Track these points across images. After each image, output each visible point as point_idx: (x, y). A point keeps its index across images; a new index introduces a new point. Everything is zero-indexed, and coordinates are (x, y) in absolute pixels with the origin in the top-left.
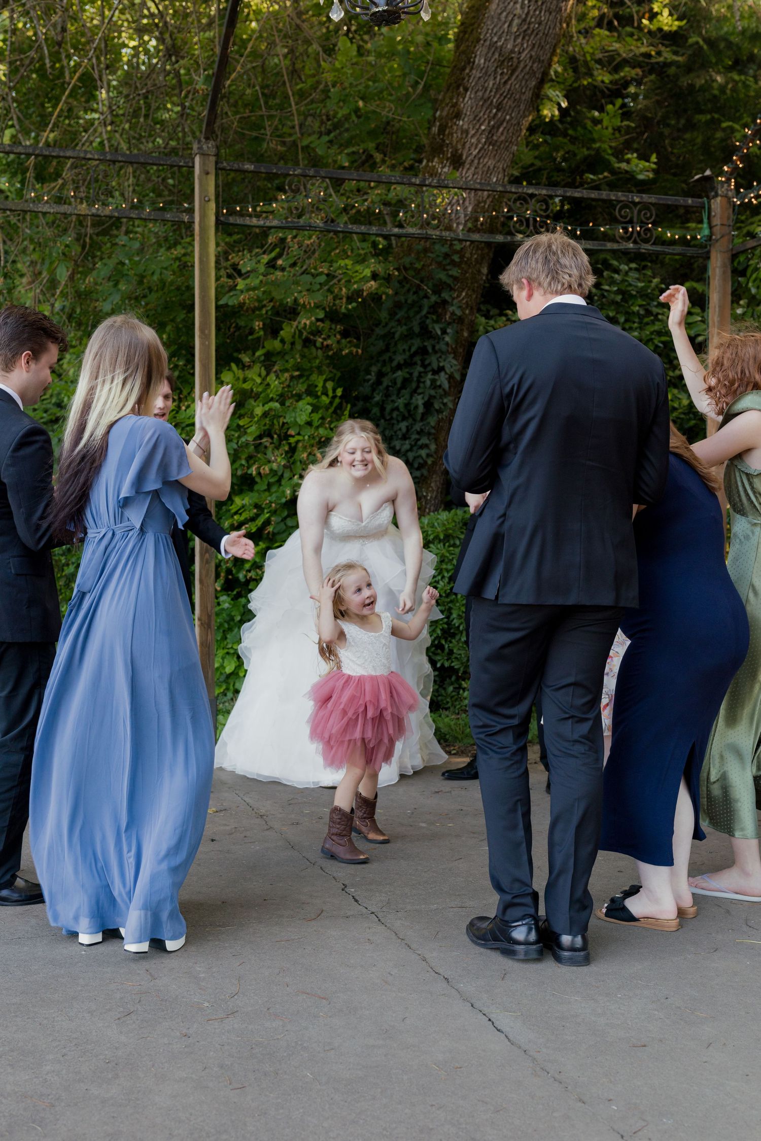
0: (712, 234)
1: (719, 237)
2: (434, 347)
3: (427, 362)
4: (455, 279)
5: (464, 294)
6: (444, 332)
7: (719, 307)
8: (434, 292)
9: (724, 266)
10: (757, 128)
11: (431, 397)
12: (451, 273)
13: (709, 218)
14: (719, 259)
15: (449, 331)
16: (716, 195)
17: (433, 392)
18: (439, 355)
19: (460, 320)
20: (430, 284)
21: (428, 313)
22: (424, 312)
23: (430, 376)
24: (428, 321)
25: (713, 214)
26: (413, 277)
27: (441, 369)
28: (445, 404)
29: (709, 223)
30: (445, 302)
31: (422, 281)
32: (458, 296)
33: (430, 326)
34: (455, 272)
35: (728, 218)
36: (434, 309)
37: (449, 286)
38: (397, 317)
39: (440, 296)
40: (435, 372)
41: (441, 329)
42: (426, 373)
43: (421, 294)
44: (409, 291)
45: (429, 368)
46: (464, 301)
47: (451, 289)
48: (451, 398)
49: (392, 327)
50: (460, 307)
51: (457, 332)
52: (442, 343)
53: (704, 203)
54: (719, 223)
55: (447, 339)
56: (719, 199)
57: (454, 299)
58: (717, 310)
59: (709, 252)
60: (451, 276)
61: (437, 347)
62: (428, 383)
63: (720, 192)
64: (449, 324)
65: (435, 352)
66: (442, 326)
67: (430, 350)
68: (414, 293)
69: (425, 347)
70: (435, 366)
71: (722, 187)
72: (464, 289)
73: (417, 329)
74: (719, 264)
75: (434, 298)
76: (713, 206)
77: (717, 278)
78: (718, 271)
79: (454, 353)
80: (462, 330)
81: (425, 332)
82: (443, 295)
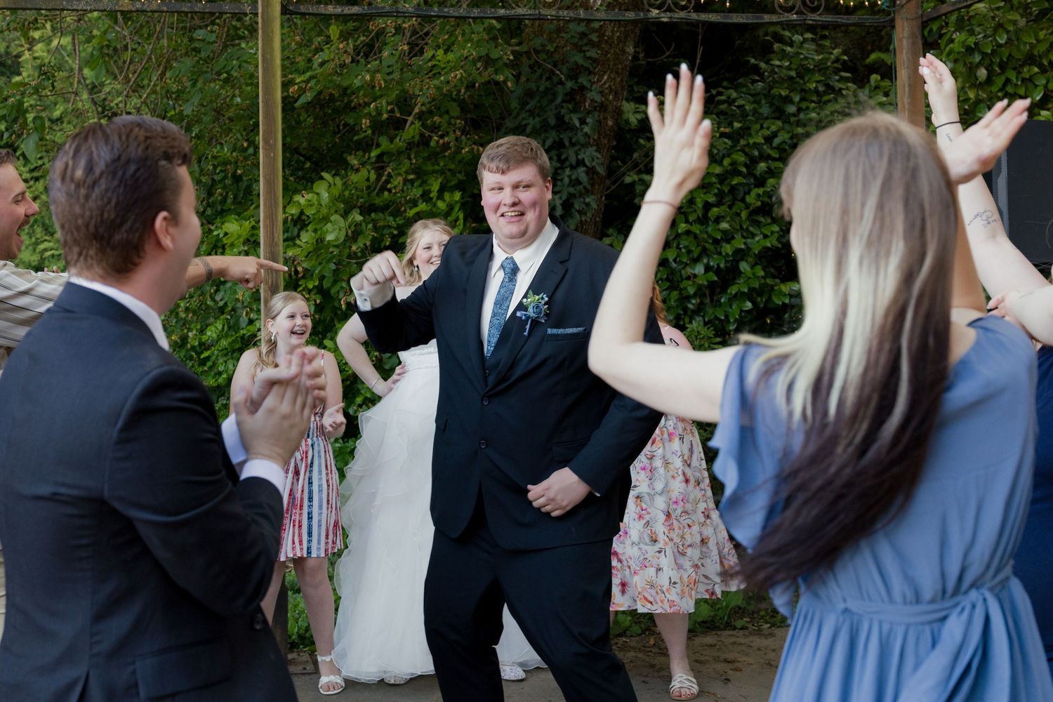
1: (904, 2)
2: (570, 139)
3: (563, 157)
4: (594, 61)
5: (606, 77)
6: (583, 122)
8: (570, 77)
9: (913, 35)
11: (571, 196)
12: (588, 54)
14: (906, 29)
15: (589, 120)
17: (571, 190)
18: (577, 148)
19: (603, 107)
20: (565, 70)
21: (563, 101)
22: (559, 100)
23: (568, 172)
24: (563, 111)
26: (545, 61)
27: (581, 163)
28: (588, 205)
30: (582, 88)
31: (555, 66)
32: (599, 81)
33: (567, 118)
34: (593, 53)
36: (570, 96)
37: (588, 69)
38: (528, 107)
39: (577, 82)
40: (573, 168)
41: (580, 119)
42: (562, 168)
43: (555, 79)
44: (541, 77)
45: (567, 163)
46: (607, 86)
47: (590, 73)
48: (593, 197)
49: (523, 119)
50: (601, 92)
51: (600, 122)
52: (580, 134)
55: (587, 129)
57: (592, 83)
58: (907, 89)
59: (893, 20)
60: (590, 58)
61: (574, 140)
62: (567, 180)
64: (589, 113)
65: (573, 145)
66: (580, 116)
67: (567, 144)
68: (547, 79)
69: (562, 139)
70: (573, 160)
72: (605, 72)
73: (552, 121)
74: (906, 34)
75: (569, 84)
77: (905, 51)
78: (904, 42)
79: (597, 145)
80: (605, 118)
81: (562, 125)
82: (579, 81)
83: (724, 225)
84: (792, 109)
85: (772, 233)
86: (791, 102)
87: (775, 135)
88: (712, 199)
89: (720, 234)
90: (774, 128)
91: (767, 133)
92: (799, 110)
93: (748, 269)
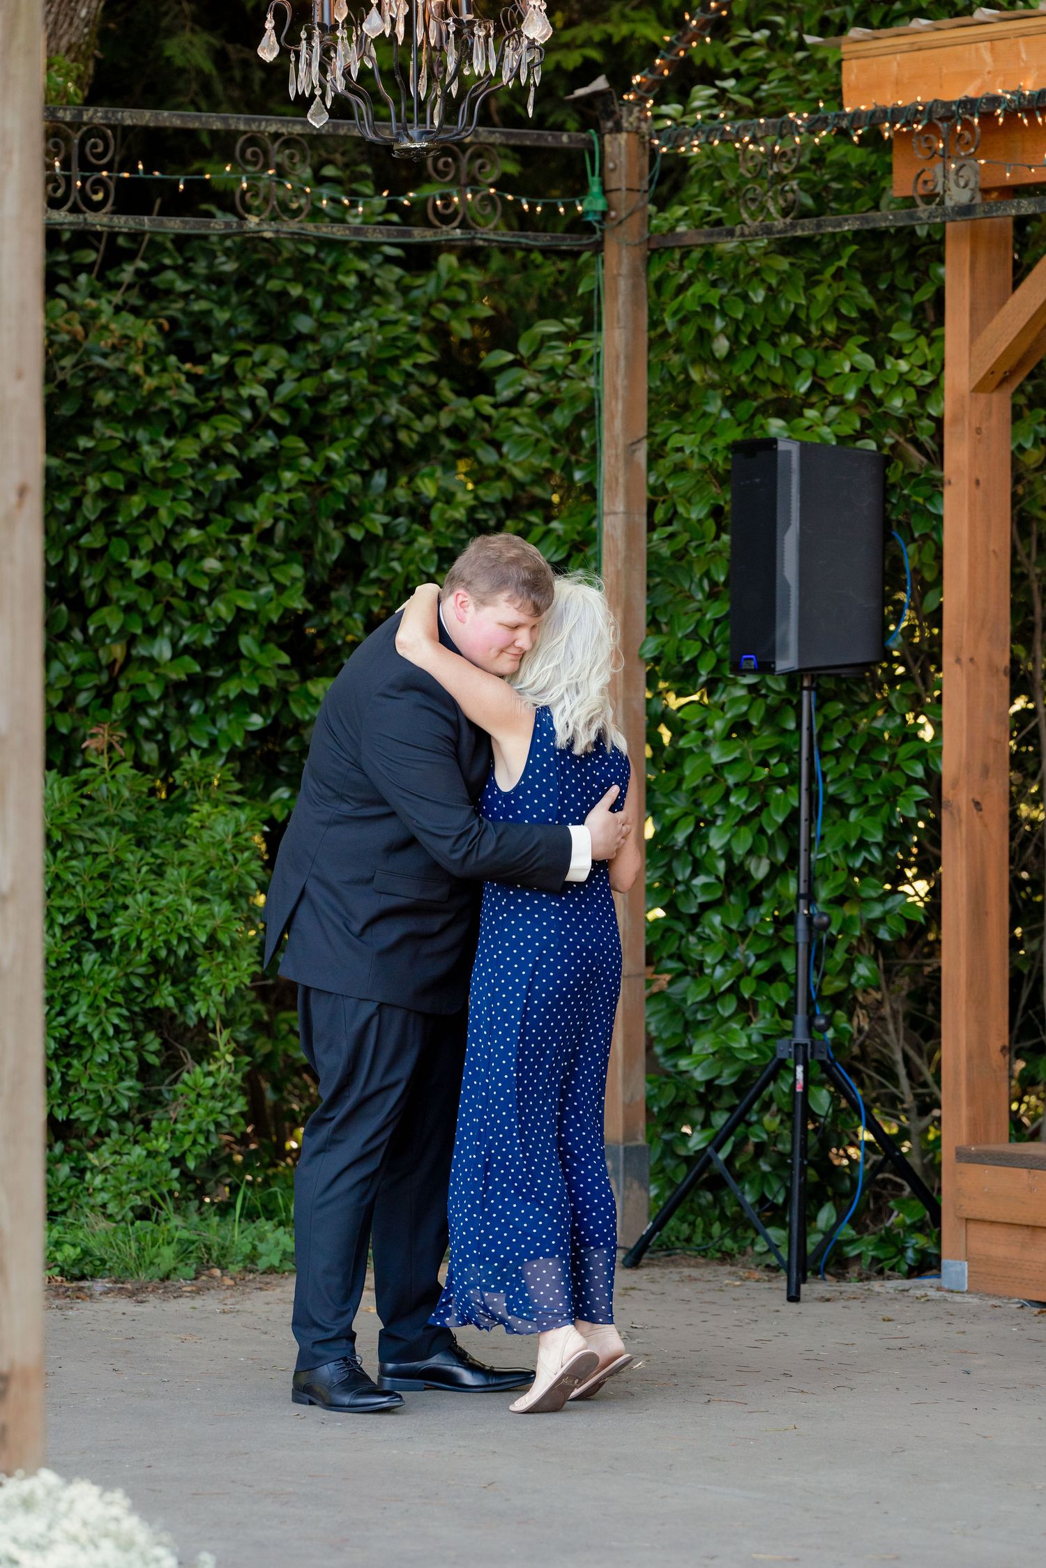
0: (610, 206)
1: (623, 214)
7: (626, 357)
9: (634, 273)
10: (709, 16)
13: (601, 175)
14: (625, 261)
16: (618, 128)
25: (611, 165)
29: (603, 184)
35: (641, 177)
53: (592, 142)
54: (623, 186)
56: (623, 137)
58: (622, 363)
59: (600, 243)
63: (625, 124)
71: (630, 113)
74: (624, 270)
76: (608, 149)
77: (621, 299)
78: (623, 285)
83: (212, 564)
84: (304, 324)
85: (294, 580)
86: (302, 305)
87: (280, 379)
88: (187, 511)
89: (207, 581)
90: (275, 364)
91: (268, 373)
92: (323, 327)
93: (255, 650)
